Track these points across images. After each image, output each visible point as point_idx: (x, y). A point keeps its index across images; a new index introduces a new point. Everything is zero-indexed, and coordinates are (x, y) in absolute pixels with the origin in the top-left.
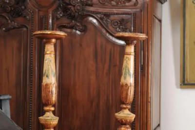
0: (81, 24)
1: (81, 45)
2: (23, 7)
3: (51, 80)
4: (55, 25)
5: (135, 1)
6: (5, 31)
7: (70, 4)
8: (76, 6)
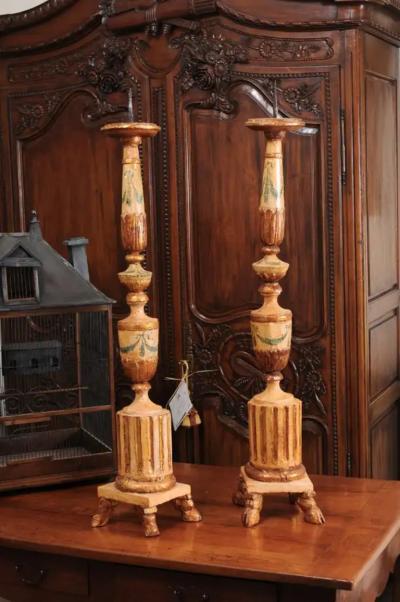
0: (228, 99)
1: (229, 140)
2: (121, 73)
3: (135, 207)
4: (181, 105)
5: (327, 48)
6: (92, 120)
7: (205, 63)
8: (216, 64)
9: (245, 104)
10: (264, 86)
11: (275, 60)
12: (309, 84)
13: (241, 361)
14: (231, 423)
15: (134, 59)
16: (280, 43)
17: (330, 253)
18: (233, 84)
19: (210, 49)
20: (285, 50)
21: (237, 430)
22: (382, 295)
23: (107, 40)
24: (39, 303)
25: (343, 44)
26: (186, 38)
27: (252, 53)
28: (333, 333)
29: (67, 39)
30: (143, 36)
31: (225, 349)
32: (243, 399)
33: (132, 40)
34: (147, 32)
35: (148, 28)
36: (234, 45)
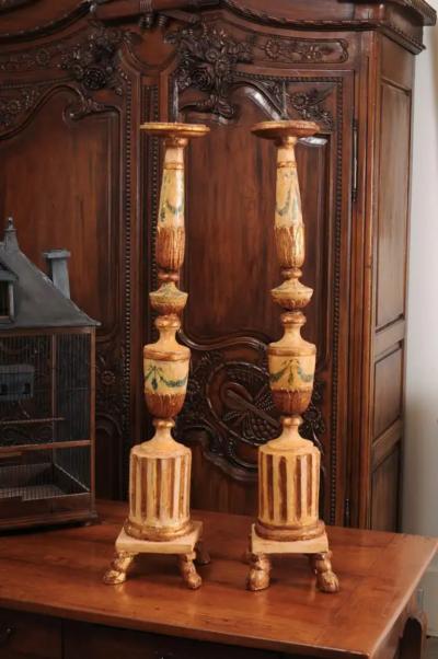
0: (229, 103)
1: (228, 148)
2: (109, 68)
5: (341, 50)
6: (73, 119)
7: (205, 61)
8: (217, 64)
9: (247, 107)
10: (269, 90)
11: (283, 61)
12: (319, 90)
13: (231, 393)
14: (219, 462)
15: (124, 54)
16: (288, 42)
17: (336, 278)
18: (234, 86)
19: (211, 45)
20: (294, 51)
21: (224, 469)
22: (388, 325)
23: (95, 31)
24: (13, 322)
25: (359, 47)
26: (184, 32)
27: (257, 52)
28: (335, 367)
29: (50, 28)
30: (133, 28)
31: (215, 379)
32: (232, 436)
33: (123, 32)
34: (140, 24)
35: (142, 20)
36: (237, 43)
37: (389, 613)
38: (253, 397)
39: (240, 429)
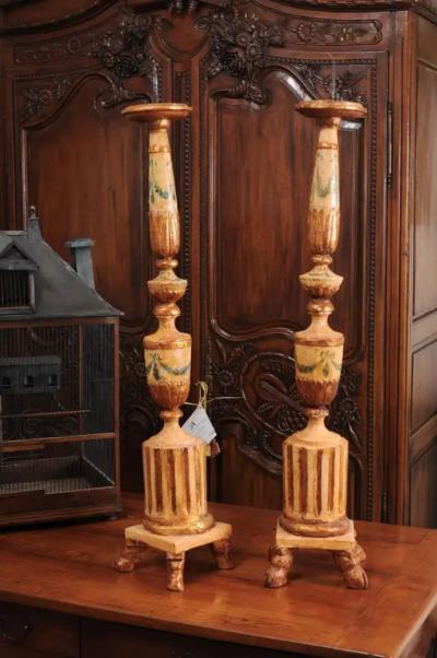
0: (261, 87)
1: (260, 133)
2: (140, 55)
4: (206, 92)
5: (375, 32)
6: (105, 107)
7: (235, 45)
8: (248, 48)
9: (279, 93)
10: (301, 73)
11: (315, 44)
12: (351, 71)
13: (265, 385)
14: (253, 453)
15: (155, 40)
16: (320, 24)
17: (371, 266)
18: (264, 71)
19: (241, 29)
20: (326, 33)
21: (259, 462)
22: (427, 314)
23: (125, 18)
24: (34, 313)
25: (393, 27)
26: (215, 16)
27: (289, 35)
28: (371, 356)
29: (80, 16)
30: (165, 14)
31: (248, 370)
32: (267, 428)
33: (154, 18)
34: (170, 9)
35: (172, 5)
36: (269, 26)
37: (416, 614)
38: (288, 388)
39: (274, 422)
